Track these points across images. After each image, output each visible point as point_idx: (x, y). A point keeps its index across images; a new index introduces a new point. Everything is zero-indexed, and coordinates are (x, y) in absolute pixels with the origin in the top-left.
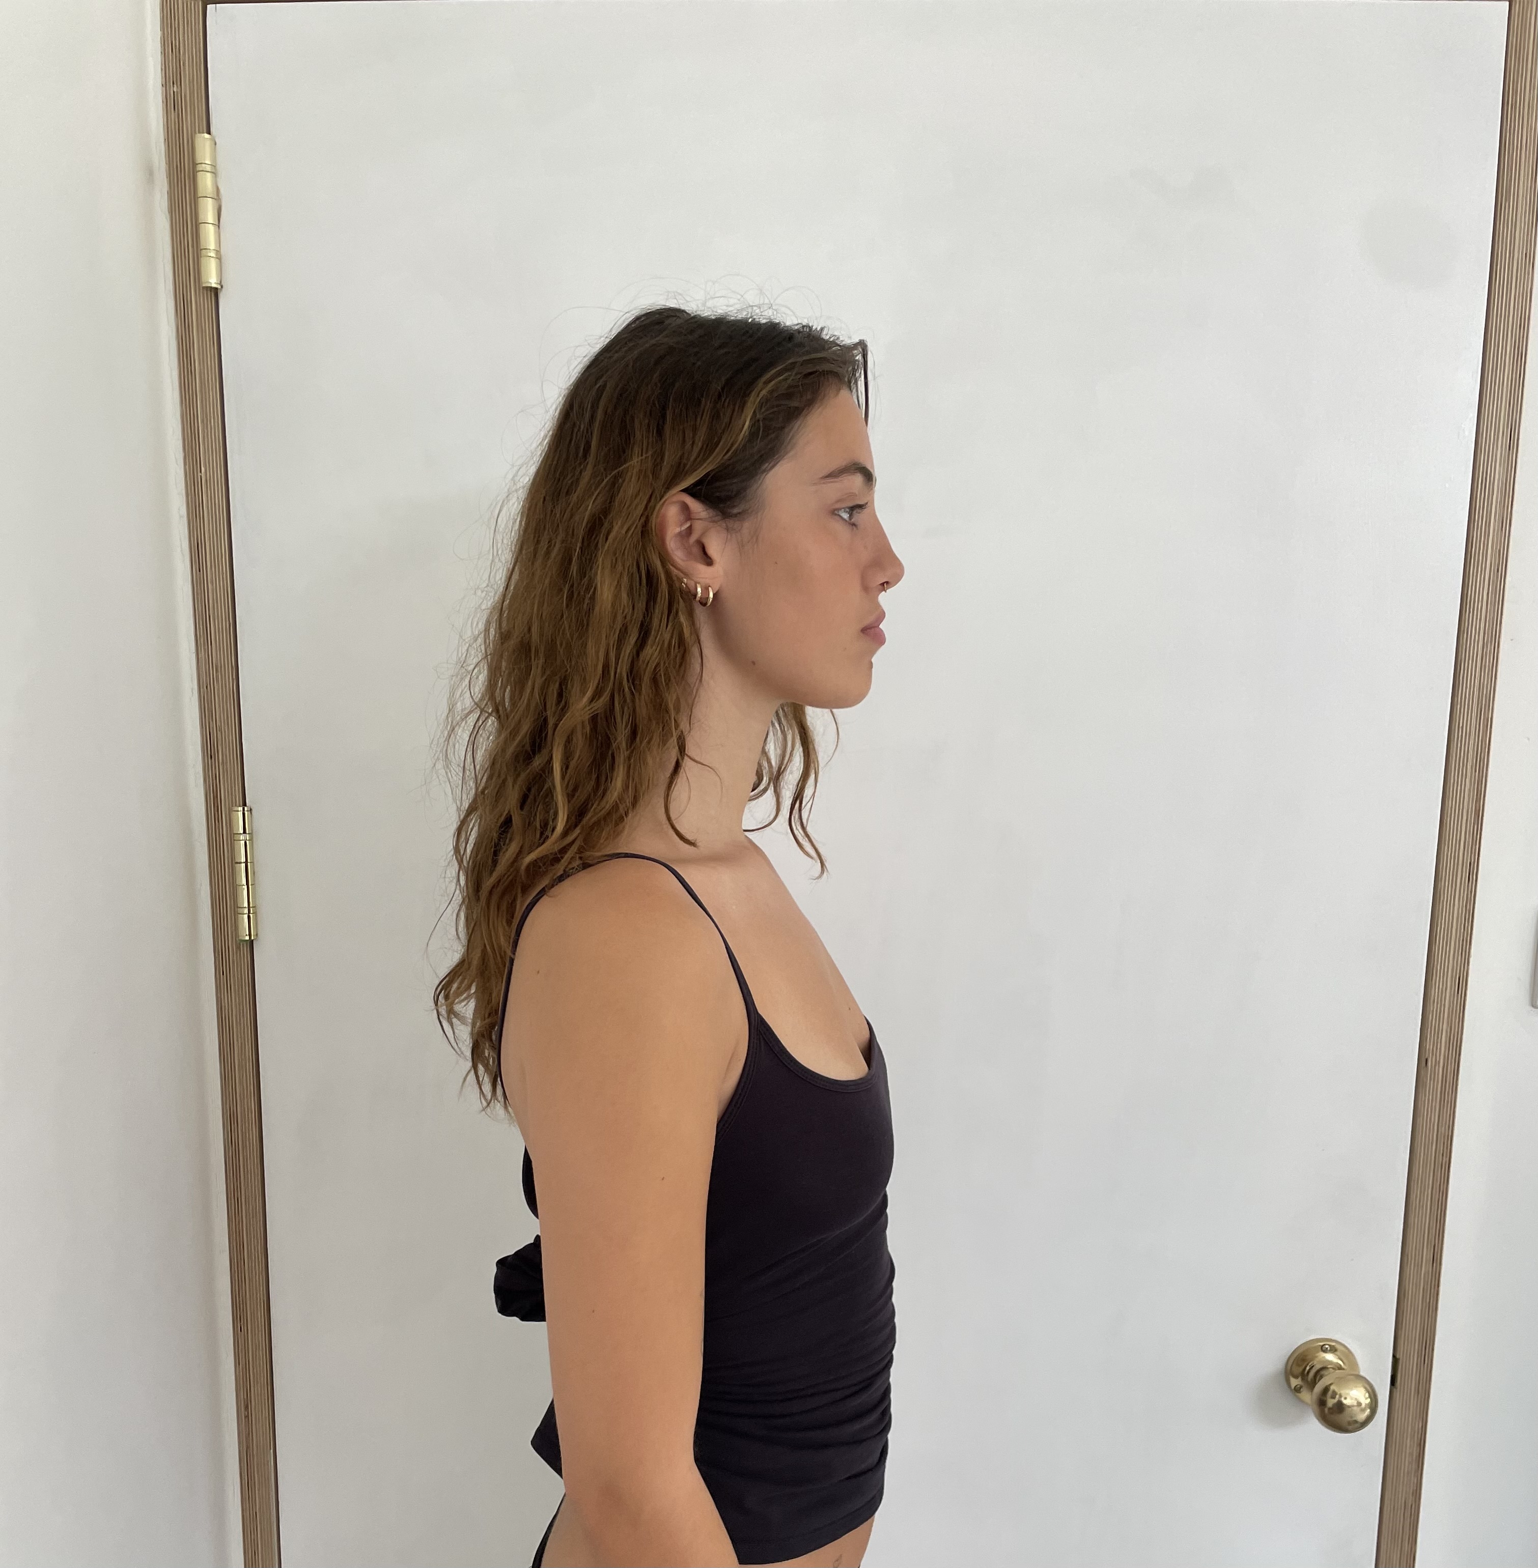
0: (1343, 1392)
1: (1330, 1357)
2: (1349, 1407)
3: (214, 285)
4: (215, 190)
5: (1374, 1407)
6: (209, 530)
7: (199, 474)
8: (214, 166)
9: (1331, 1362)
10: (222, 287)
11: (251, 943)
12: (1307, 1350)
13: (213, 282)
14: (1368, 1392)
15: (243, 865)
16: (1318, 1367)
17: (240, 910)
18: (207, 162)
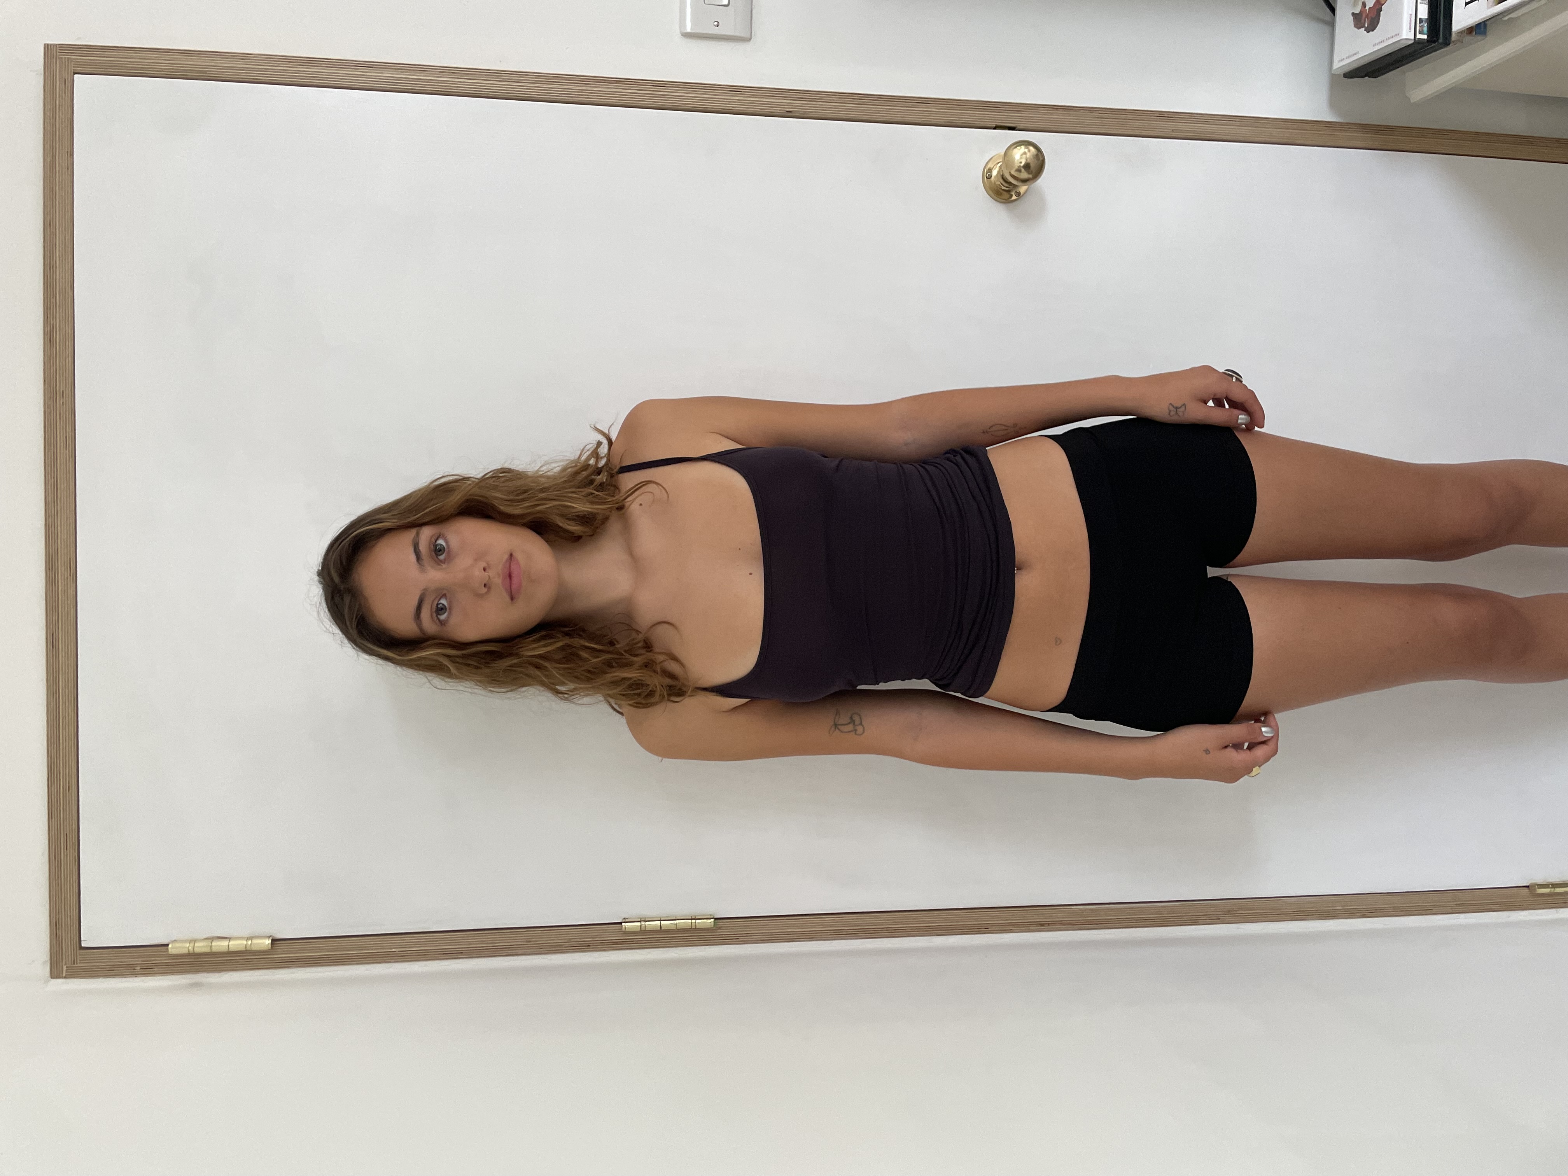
0: (1017, 165)
1: (995, 173)
2: (1027, 160)
3: (270, 941)
4: (206, 940)
5: (1027, 143)
6: (434, 946)
7: (397, 952)
8: (190, 942)
9: (999, 172)
10: (271, 936)
11: (716, 919)
12: (991, 188)
13: (268, 942)
14: (1016, 147)
15: (662, 922)
16: (1001, 181)
17: (694, 925)
18: (188, 946)
